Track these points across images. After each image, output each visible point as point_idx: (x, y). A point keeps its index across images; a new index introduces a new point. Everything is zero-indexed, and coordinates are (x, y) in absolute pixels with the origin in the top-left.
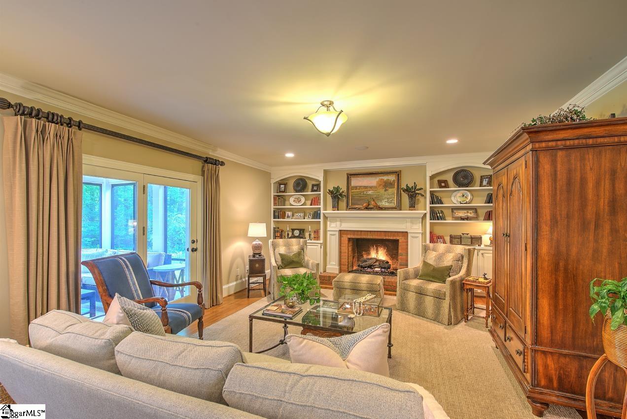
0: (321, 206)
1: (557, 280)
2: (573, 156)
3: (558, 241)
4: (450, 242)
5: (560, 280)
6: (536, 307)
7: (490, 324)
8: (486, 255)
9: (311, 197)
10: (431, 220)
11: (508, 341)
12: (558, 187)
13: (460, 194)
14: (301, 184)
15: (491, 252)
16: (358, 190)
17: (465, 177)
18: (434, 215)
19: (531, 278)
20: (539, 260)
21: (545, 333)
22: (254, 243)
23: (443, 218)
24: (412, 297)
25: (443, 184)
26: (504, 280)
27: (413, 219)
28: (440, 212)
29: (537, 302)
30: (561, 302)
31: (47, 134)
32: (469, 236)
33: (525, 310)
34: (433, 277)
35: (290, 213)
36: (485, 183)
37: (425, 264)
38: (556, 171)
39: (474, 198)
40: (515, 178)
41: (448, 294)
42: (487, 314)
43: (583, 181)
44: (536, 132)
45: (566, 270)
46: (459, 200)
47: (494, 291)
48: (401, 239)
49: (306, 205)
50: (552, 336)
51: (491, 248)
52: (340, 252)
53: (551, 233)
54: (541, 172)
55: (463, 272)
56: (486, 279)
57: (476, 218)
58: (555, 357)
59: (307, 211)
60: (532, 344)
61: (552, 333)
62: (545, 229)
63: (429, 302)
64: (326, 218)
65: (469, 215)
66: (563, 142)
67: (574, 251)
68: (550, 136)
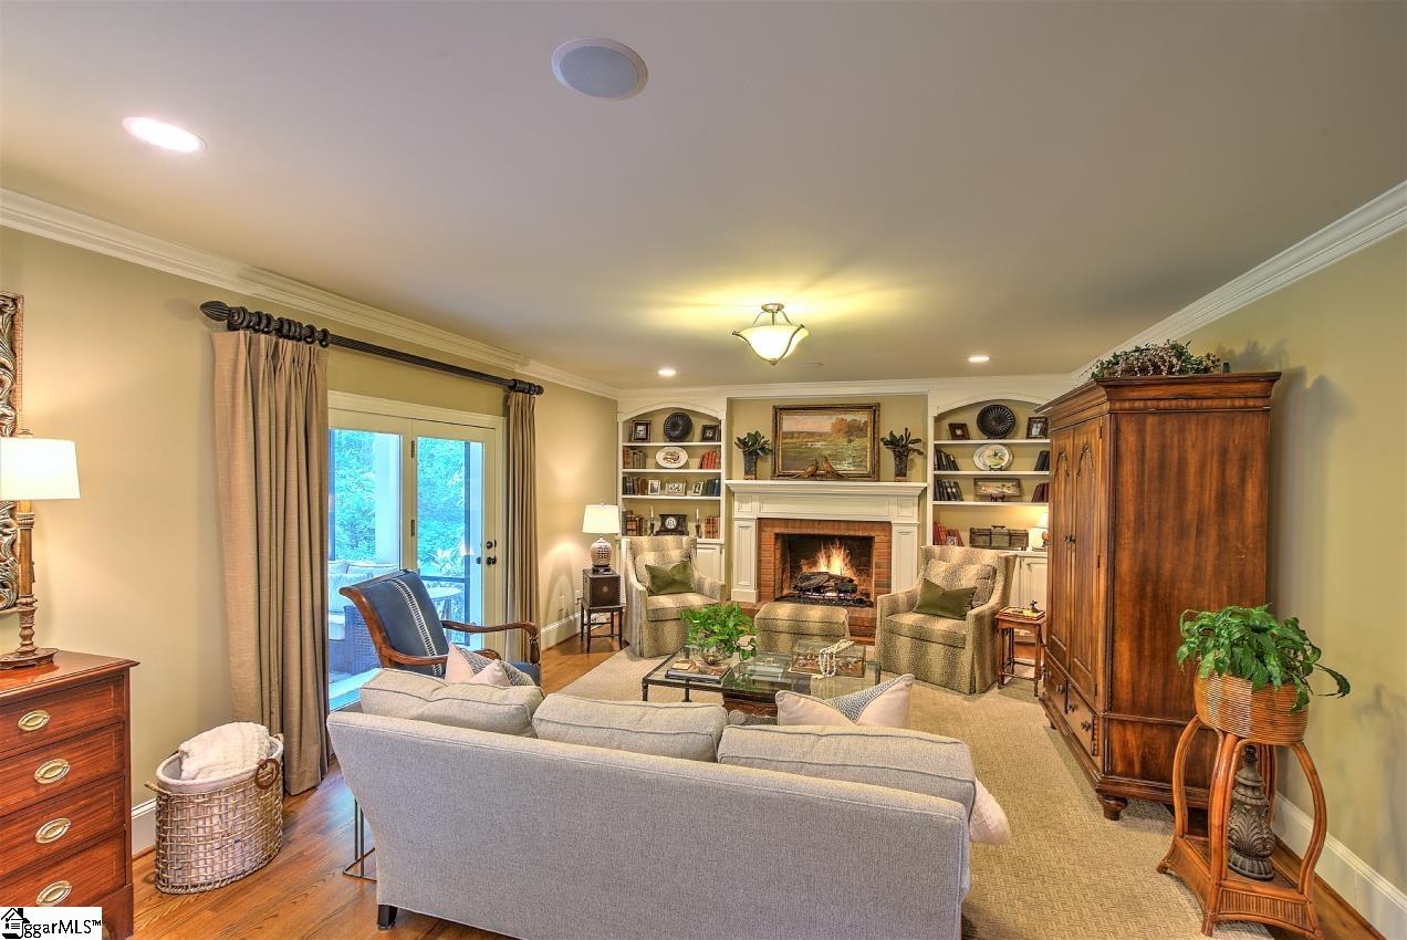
0: (723, 471)
1: (1142, 612)
2: (1169, 426)
3: (1145, 553)
4: (971, 542)
5: (1147, 613)
6: (1111, 652)
7: (1042, 690)
8: (1034, 567)
9: (703, 452)
10: (935, 499)
11: (1070, 712)
12: (1147, 472)
13: (989, 452)
14: (680, 426)
15: (1046, 561)
16: (795, 440)
17: (1001, 420)
18: (942, 490)
19: (1104, 609)
20: (1117, 581)
21: (1124, 693)
22: (596, 545)
23: (958, 497)
24: (904, 645)
25: (958, 431)
26: (1067, 614)
27: (901, 499)
28: (952, 484)
29: (1113, 646)
30: (1147, 646)
31: (281, 360)
32: (1005, 530)
33: (1096, 660)
34: (943, 609)
35: (656, 484)
36: (1035, 431)
37: (927, 584)
38: (1143, 447)
39: (1016, 460)
40: (1084, 450)
41: (970, 640)
42: (1036, 673)
43: (1182, 464)
44: (1117, 386)
45: (1155, 596)
46: (988, 463)
47: (1050, 632)
48: (879, 537)
49: (688, 468)
50: (1133, 697)
51: (1045, 554)
52: (759, 561)
53: (1136, 540)
54: (1123, 447)
55: (995, 599)
56: (1037, 611)
57: (1018, 498)
58: (1138, 729)
59: (692, 480)
60: (1105, 711)
61: (1133, 693)
62: (1127, 535)
63: (936, 654)
64: (730, 493)
65: (1005, 490)
66: (1155, 403)
67: (1167, 567)
68: (1135, 394)
